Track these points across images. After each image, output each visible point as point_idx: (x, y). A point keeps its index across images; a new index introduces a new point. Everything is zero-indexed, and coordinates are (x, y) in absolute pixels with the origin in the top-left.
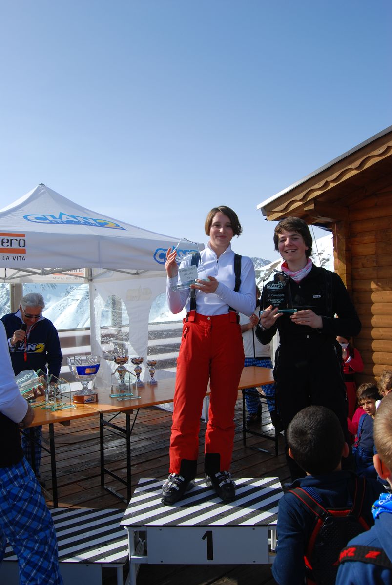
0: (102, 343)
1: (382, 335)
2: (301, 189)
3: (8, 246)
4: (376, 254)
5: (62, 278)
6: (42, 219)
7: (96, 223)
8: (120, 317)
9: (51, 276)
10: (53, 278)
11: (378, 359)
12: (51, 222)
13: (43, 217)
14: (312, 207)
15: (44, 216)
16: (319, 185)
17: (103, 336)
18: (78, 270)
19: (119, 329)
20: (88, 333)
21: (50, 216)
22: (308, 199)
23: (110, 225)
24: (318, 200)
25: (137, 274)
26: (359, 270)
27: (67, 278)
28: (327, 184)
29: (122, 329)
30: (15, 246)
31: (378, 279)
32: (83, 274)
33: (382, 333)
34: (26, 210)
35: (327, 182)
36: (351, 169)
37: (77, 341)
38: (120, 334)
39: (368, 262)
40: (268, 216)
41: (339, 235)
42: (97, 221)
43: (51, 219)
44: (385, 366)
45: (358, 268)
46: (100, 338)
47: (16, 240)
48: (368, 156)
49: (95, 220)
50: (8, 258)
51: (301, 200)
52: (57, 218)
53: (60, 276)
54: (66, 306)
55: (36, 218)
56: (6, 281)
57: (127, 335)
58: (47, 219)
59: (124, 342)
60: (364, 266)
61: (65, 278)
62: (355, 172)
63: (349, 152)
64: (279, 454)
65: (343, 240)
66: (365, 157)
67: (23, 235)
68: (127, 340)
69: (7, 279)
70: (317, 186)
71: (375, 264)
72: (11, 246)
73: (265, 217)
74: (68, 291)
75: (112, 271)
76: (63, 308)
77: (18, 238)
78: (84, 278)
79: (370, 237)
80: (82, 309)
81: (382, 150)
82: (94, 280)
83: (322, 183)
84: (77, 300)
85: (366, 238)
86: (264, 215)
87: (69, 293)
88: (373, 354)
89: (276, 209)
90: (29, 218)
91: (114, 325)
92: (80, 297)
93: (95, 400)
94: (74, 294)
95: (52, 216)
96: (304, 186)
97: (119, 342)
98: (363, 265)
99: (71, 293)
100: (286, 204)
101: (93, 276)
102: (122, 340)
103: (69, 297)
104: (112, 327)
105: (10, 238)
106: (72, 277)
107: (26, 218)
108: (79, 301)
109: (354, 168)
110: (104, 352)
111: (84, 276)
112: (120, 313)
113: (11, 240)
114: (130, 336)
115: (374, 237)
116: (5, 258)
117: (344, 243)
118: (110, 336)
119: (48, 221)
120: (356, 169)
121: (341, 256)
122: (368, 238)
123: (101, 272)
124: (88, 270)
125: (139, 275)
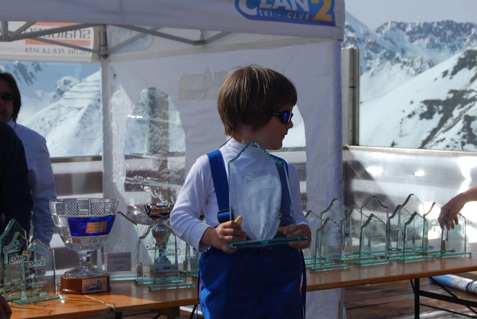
0: (128, 188)
5: (44, 51)
8: (166, 134)
9: (21, 43)
10: (27, 50)
17: (130, 174)
18: (78, 32)
19: (164, 159)
20: (98, 167)
25: (202, 42)
27: (55, 51)
29: (169, 159)
32: (88, 43)
37: (75, 184)
38: (164, 170)
46: (124, 178)
53: (41, 47)
54: (56, 120)
57: (181, 172)
59: (173, 187)
61: (52, 50)
68: (180, 182)
74: (59, 90)
75: (150, 36)
76: (48, 126)
78: (90, 50)
80: (88, 129)
82: (113, 56)
84: (79, 109)
87: (61, 93)
91: (154, 151)
92: (85, 104)
94: (73, 95)
97: (165, 186)
99: (67, 94)
101: (109, 47)
102: (168, 180)
103: (61, 101)
104: (149, 154)
106: (66, 49)
108: (83, 111)
110: (130, 208)
111: (91, 47)
112: (166, 126)
118: (144, 173)
123: (128, 39)
124: (100, 33)
125: (207, 45)
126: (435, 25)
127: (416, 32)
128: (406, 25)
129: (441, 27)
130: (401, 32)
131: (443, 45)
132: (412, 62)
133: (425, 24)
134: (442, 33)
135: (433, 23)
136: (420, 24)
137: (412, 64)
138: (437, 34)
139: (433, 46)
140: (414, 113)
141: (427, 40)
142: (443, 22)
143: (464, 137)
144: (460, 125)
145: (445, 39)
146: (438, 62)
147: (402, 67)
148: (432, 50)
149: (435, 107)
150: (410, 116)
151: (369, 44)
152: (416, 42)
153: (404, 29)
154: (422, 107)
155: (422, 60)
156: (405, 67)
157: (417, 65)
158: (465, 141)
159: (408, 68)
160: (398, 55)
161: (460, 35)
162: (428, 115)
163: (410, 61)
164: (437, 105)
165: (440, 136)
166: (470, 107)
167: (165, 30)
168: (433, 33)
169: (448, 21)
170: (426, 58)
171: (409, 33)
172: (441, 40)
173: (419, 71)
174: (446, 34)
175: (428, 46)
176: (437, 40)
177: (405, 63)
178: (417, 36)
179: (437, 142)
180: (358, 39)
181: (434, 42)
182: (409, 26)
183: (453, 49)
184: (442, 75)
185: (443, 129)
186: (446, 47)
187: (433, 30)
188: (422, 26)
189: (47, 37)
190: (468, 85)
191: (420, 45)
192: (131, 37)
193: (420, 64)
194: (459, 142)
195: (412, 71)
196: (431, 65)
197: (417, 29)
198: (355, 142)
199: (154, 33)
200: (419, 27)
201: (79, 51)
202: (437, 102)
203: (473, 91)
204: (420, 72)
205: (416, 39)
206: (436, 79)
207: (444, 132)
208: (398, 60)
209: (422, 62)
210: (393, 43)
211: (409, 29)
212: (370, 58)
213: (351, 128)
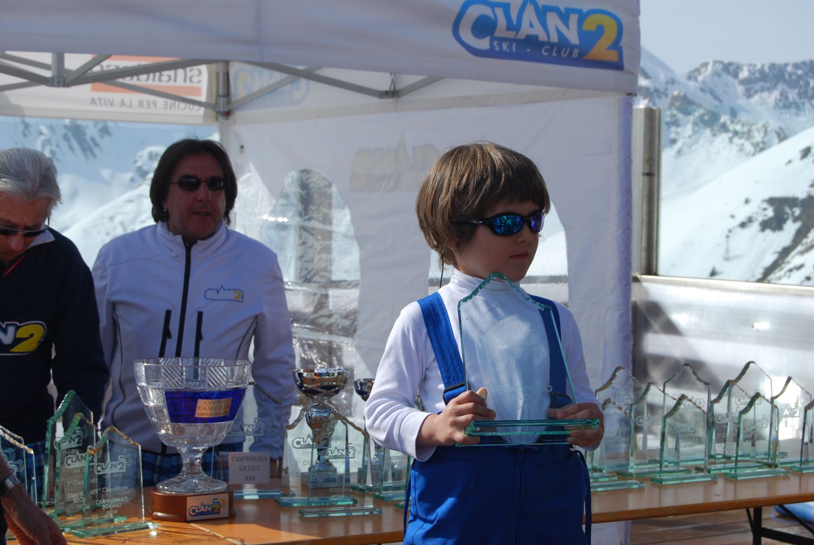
5: (123, 103)
8: (328, 250)
9: (85, 90)
10: (93, 101)
18: (180, 72)
19: (324, 292)
25: (393, 93)
27: (141, 104)
29: (332, 292)
32: (197, 91)
38: (323, 312)
53: (117, 96)
54: (133, 221)
57: (351, 316)
59: (339, 340)
61: (135, 103)
68: (349, 332)
74: (139, 169)
75: (303, 82)
76: (119, 230)
78: (199, 104)
82: (239, 115)
87: (143, 174)
91: (306, 277)
93: (225, 512)
97: (324, 338)
101: (233, 99)
102: (329, 329)
103: (144, 188)
104: (297, 284)
106: (160, 101)
111: (203, 98)
112: (328, 235)
114: (361, 319)
123: (265, 85)
124: (218, 74)
125: (403, 99)
126: (789, 69)
127: (756, 80)
128: (739, 68)
129: (800, 72)
130: (730, 79)
131: (804, 104)
132: (749, 131)
133: (773, 66)
134: (802, 83)
135: (786, 65)
136: (763, 66)
137: (748, 135)
138: (793, 84)
139: (785, 104)
140: (750, 220)
141: (775, 94)
142: (804, 63)
145: (806, 92)
146: (795, 133)
147: (731, 140)
148: (784, 111)
149: (788, 210)
150: (743, 225)
151: (675, 98)
152: (756, 98)
153: (736, 75)
154: (765, 209)
155: (765, 128)
156: (736, 140)
157: (758, 137)
159: (742, 141)
160: (725, 118)
162: (774, 224)
163: (746, 129)
164: (791, 207)
165: (795, 260)
167: (328, 72)
168: (786, 82)
170: (774, 125)
171: (744, 82)
172: (800, 95)
173: (760, 148)
174: (808, 83)
175: (776, 105)
176: (792, 95)
177: (736, 133)
178: (757, 86)
179: (791, 270)
180: (657, 90)
181: (787, 98)
182: (745, 68)
184: (799, 155)
185: (800, 248)
186: (808, 105)
187: (787, 76)
188: (766, 69)
189: (127, 80)
191: (763, 103)
192: (272, 82)
193: (762, 134)
195: (748, 147)
196: (782, 136)
197: (757, 75)
198: (650, 269)
199: (310, 75)
200: (762, 71)
201: (182, 105)
202: (792, 202)
204: (762, 150)
205: (756, 92)
206: (790, 162)
207: (802, 253)
208: (724, 128)
209: (766, 133)
210: (716, 98)
211: (744, 74)
212: (676, 123)
213: (644, 245)
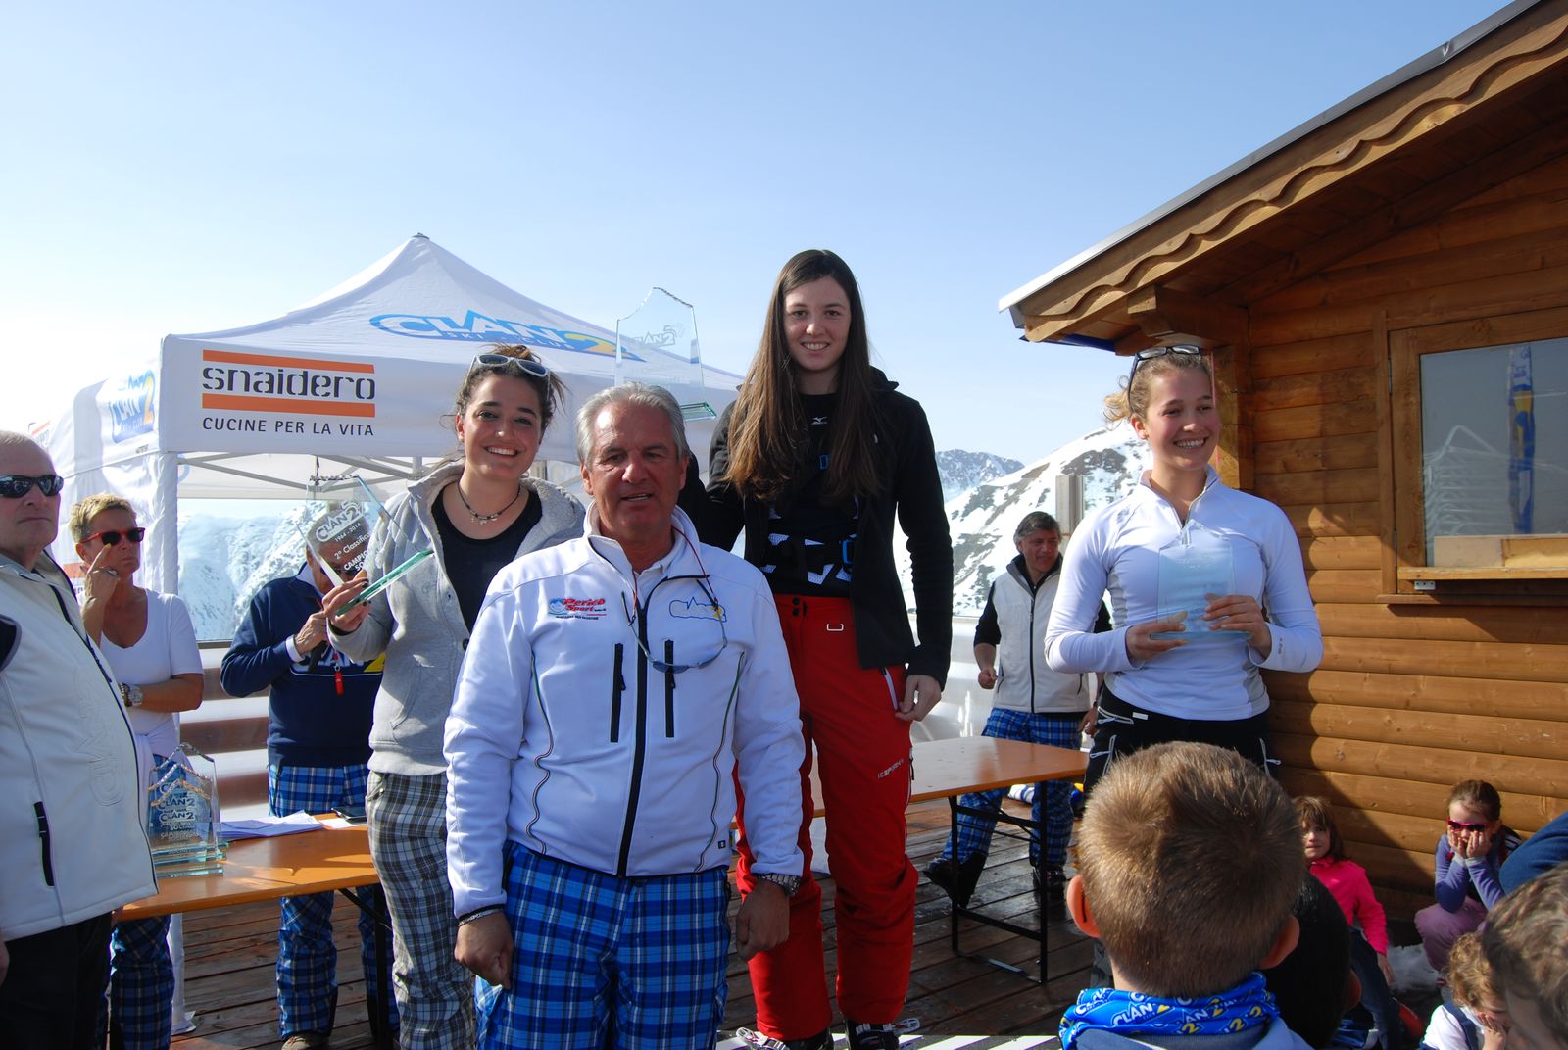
1: (1336, 656)
2: (1120, 254)
3: (328, 394)
4: (1322, 435)
6: (419, 327)
7: (563, 341)
11: (1326, 721)
12: (445, 336)
13: (422, 321)
14: (1149, 304)
15: (425, 318)
16: (1170, 244)
21: (441, 318)
22: (1140, 284)
23: (601, 347)
24: (1166, 286)
26: (1276, 478)
28: (1191, 242)
30: (347, 394)
31: (1326, 503)
33: (1335, 651)
34: (377, 303)
35: (1191, 236)
36: (1260, 203)
39: (1301, 458)
40: (1030, 329)
41: (1220, 382)
42: (567, 336)
43: (444, 328)
44: (1343, 741)
45: (1272, 474)
47: (351, 381)
48: (1306, 167)
49: (561, 334)
50: (327, 428)
51: (1119, 287)
52: (461, 325)
55: (405, 325)
56: (318, 494)
58: (432, 328)
60: (1287, 469)
62: (1270, 211)
63: (1253, 155)
64: (1048, 978)
65: (1234, 397)
66: (1299, 170)
67: (370, 369)
69: (321, 490)
70: (1164, 249)
71: (1318, 464)
72: (336, 395)
73: (1022, 332)
77: (356, 376)
79: (1305, 390)
81: (1344, 151)
83: (1178, 241)
85: (1295, 392)
86: (1017, 328)
88: (1312, 708)
89: (1052, 311)
90: (384, 322)
95: (448, 321)
96: (1129, 248)
98: (1285, 464)
100: (1078, 296)
105: (333, 374)
107: (376, 322)
109: (1267, 200)
113: (338, 380)
115: (1316, 390)
116: (319, 429)
117: (1235, 405)
119: (435, 333)
120: (1274, 202)
121: (1227, 439)
122: (1300, 393)
129: (949, 458)
134: (951, 466)
142: (952, 451)
143: (979, 592)
144: (974, 577)
158: (980, 596)
161: (972, 468)
166: (986, 555)
169: (958, 451)
183: (964, 485)
190: (983, 528)
194: (973, 598)
203: (989, 535)
